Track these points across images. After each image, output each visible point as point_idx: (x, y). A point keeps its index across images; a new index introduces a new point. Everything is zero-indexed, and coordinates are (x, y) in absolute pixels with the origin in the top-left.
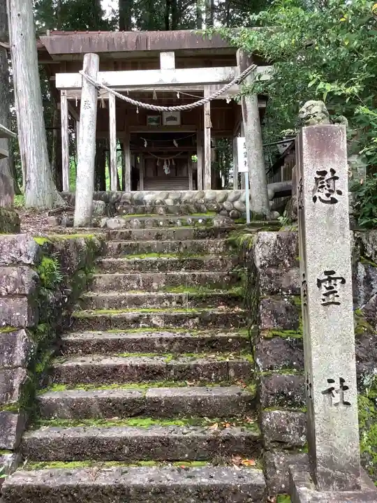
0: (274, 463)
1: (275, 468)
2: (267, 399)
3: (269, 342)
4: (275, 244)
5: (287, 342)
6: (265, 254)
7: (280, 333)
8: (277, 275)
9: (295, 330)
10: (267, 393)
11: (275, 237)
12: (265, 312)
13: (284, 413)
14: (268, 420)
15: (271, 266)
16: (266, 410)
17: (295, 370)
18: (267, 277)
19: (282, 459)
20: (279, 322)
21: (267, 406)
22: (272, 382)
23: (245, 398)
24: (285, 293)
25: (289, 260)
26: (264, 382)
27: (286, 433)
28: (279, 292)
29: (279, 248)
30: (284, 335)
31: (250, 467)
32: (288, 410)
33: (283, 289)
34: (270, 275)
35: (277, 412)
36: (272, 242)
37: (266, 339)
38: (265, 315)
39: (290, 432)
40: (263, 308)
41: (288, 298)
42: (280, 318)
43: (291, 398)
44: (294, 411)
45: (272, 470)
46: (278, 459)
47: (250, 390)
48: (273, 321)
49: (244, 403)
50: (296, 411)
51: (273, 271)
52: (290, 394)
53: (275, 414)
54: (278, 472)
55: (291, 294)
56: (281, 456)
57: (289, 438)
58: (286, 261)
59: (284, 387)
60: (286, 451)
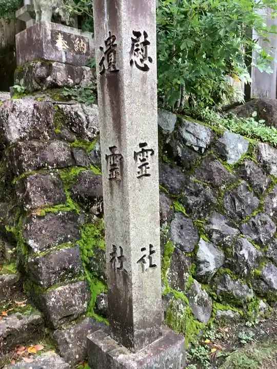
0: (65, 339)
1: (67, 343)
2: (50, 279)
3: (43, 220)
4: (33, 114)
5: (60, 217)
6: (25, 125)
7: (52, 210)
8: (41, 148)
9: (64, 203)
10: (49, 273)
11: (32, 107)
12: (34, 190)
13: (67, 286)
14: (53, 299)
15: (31, 139)
16: (49, 290)
17: (70, 242)
18: (29, 151)
19: (72, 331)
20: (49, 199)
21: (50, 286)
22: (52, 260)
23: (9, 283)
24: (50, 167)
25: (48, 132)
26: (43, 263)
27: (72, 306)
28: (44, 167)
29: (37, 118)
30: (56, 210)
31: (39, 353)
32: (69, 283)
33: (49, 164)
34: (33, 149)
35: (60, 288)
36: (30, 112)
37: (40, 218)
38: (34, 193)
39: (76, 304)
40: (31, 185)
41: (54, 172)
42: (50, 194)
43: (72, 270)
44: (74, 282)
45: (65, 346)
46: (69, 333)
47: (9, 272)
48: (43, 198)
49: (8, 288)
50: (76, 281)
51: (35, 144)
52: (70, 267)
53: (60, 292)
54: (71, 345)
55: (55, 168)
56: (70, 329)
57: (76, 310)
58: (46, 134)
59: (65, 263)
60: (74, 322)
